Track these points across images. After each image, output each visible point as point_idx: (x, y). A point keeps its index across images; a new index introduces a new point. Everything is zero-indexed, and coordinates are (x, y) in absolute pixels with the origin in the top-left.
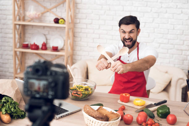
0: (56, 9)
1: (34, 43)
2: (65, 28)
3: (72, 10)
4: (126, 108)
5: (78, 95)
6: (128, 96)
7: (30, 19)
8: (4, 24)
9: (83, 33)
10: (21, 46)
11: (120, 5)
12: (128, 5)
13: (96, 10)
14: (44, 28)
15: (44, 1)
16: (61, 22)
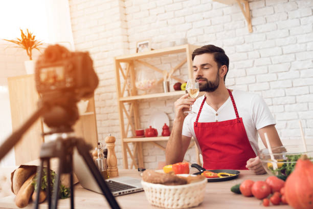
0: (180, 71)
1: (151, 127)
8: (110, 106)
10: (135, 135)
11: (276, 46)
12: (289, 44)
13: (239, 61)
14: (166, 103)
15: (161, 63)
16: (185, 87)
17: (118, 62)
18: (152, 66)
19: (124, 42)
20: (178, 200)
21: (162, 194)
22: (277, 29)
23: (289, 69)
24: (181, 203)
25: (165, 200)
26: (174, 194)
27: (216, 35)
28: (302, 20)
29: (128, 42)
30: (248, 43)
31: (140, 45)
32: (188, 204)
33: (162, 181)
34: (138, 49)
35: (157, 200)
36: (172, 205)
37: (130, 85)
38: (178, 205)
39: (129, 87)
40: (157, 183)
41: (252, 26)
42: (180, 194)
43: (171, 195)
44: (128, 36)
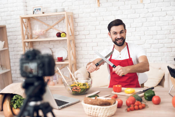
0: (58, 25)
2: (66, 40)
3: (71, 25)
4: (118, 96)
5: (77, 91)
6: (119, 86)
7: (36, 37)
9: (83, 43)
11: (112, 15)
12: (119, 14)
13: (92, 21)
14: (49, 42)
15: (47, 20)
16: (63, 35)
17: (22, 18)
18: (41, 21)
19: (24, 6)
22: (113, 6)
24: (108, 114)
25: (99, 113)
26: (105, 110)
27: (79, 6)
28: (126, 2)
29: (26, 6)
30: (97, 12)
31: (35, 10)
34: (34, 12)
35: (94, 113)
36: (103, 116)
39: (28, 33)
41: (100, 3)
42: (108, 110)
43: (103, 111)
44: (26, 3)
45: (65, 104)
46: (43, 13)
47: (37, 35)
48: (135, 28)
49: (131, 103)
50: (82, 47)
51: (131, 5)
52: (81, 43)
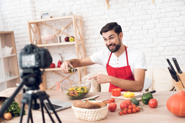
0: (67, 29)
2: (74, 44)
3: (80, 29)
4: (116, 100)
5: (74, 95)
6: (118, 90)
7: (46, 42)
9: (93, 47)
11: (122, 17)
12: (130, 16)
14: (59, 48)
15: (56, 24)
16: (71, 40)
17: (30, 24)
18: (50, 26)
20: (96, 116)
21: (87, 114)
22: (123, 7)
23: (129, 30)
24: (97, 118)
25: (88, 116)
26: (94, 114)
27: (88, 9)
28: (136, 3)
29: (35, 11)
30: (107, 15)
31: (43, 14)
32: (101, 118)
33: (87, 107)
34: (42, 16)
35: (83, 117)
36: (92, 119)
37: (37, 37)
38: (95, 119)
39: (37, 39)
40: (83, 108)
41: (109, 5)
42: (97, 113)
43: (92, 114)
44: (35, 7)
45: (59, 108)
46: (51, 17)
47: (46, 40)
48: (147, 30)
49: (125, 106)
50: (92, 52)
51: (142, 6)
52: (91, 47)
